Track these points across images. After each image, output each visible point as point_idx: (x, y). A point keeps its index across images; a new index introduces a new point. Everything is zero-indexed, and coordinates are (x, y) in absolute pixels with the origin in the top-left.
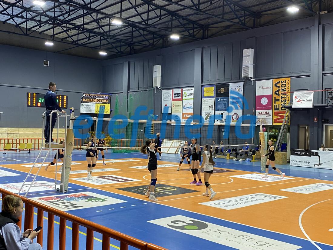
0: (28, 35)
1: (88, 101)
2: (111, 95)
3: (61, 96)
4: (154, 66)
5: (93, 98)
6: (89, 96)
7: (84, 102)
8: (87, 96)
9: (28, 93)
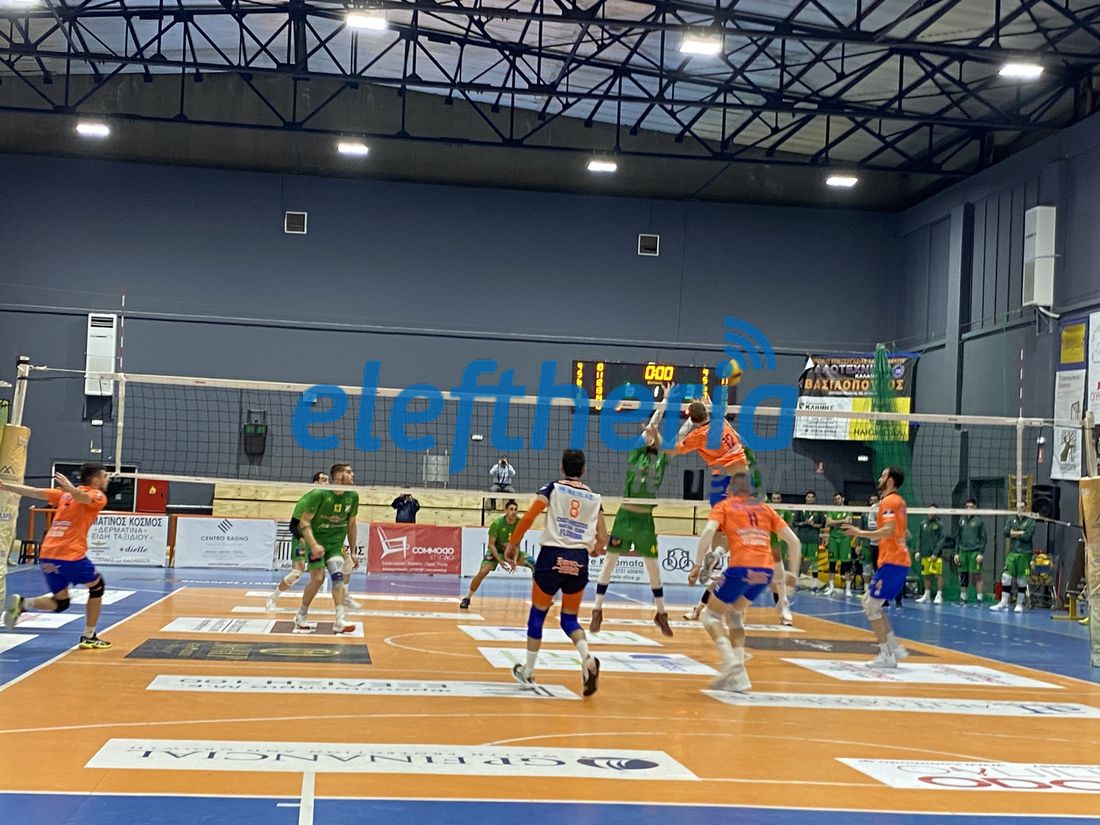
0: (518, 144)
1: (825, 388)
2: (918, 359)
3: (706, 372)
4: (1027, 212)
5: (845, 374)
6: (830, 365)
7: (811, 393)
8: (822, 366)
9: (575, 363)
